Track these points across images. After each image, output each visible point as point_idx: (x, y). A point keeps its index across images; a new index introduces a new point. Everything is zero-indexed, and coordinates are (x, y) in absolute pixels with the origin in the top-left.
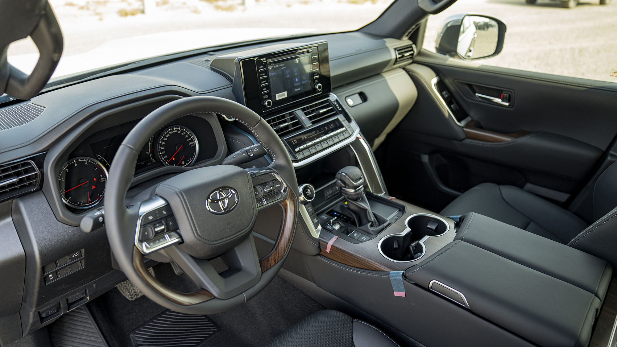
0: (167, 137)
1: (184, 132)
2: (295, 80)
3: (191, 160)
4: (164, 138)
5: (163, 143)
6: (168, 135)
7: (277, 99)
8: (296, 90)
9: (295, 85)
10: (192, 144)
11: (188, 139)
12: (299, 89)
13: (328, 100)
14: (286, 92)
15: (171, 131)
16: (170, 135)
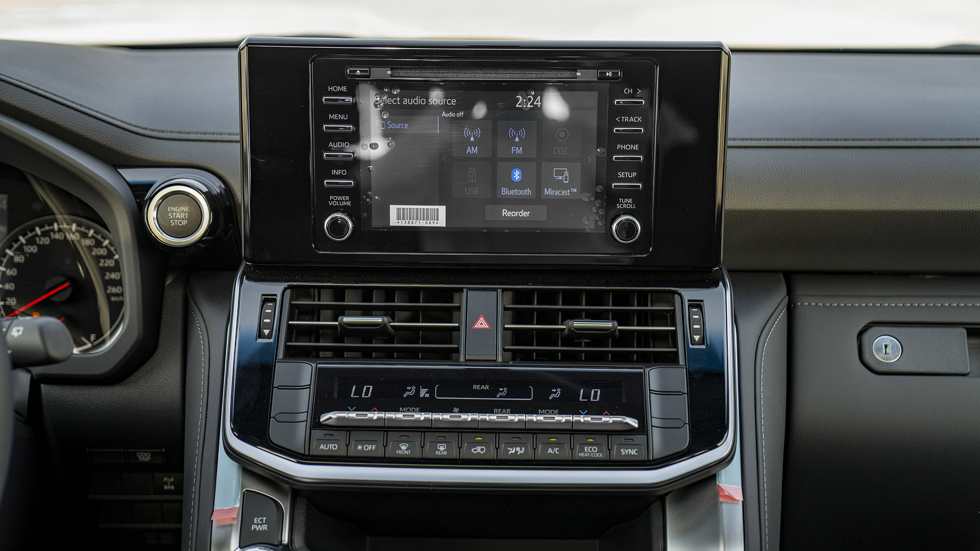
0: (39, 246)
1: (102, 247)
2: (510, 175)
3: (94, 341)
4: (27, 245)
5: (19, 259)
6: (46, 241)
7: (394, 221)
8: (505, 213)
9: (505, 191)
10: (117, 295)
11: (108, 274)
12: (525, 214)
13: (677, 297)
14: (442, 209)
15: (60, 230)
16: (53, 241)
